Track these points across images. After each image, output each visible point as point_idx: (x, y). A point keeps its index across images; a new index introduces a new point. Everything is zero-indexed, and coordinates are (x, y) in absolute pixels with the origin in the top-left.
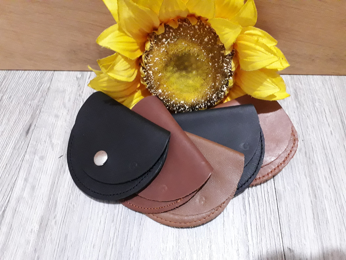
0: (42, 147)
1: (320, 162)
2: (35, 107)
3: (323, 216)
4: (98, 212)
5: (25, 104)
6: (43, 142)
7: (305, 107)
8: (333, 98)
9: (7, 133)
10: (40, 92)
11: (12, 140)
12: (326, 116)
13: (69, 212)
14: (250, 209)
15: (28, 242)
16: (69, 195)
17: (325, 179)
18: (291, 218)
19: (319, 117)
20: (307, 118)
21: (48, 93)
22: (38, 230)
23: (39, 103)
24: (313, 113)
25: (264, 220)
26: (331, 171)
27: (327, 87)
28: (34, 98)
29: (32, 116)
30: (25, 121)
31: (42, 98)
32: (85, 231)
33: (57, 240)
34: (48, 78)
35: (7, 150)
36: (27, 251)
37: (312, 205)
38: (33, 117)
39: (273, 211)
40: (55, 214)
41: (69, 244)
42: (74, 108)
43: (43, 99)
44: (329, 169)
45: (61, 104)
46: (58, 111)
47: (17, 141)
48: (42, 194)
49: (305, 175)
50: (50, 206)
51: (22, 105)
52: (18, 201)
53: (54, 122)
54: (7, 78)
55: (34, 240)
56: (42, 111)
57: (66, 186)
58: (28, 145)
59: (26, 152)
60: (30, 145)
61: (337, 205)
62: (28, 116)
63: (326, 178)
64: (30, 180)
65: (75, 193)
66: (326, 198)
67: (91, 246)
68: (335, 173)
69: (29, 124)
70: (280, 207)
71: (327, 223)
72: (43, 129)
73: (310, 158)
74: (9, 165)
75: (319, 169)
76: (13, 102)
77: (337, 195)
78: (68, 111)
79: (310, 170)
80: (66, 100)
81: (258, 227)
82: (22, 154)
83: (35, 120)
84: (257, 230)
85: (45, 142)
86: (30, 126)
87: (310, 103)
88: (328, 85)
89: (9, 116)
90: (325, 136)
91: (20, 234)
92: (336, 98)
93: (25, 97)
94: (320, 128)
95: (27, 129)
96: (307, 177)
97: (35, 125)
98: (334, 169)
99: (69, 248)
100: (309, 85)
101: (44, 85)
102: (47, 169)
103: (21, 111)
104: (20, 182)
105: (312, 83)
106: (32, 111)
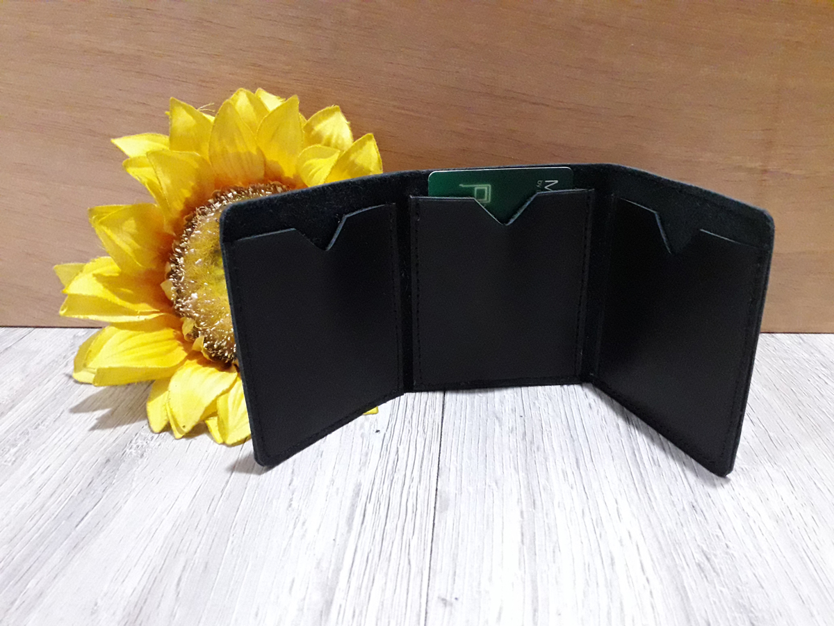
1: (557, 449)
3: (547, 538)
14: (363, 523)
17: (564, 475)
18: (463, 541)
25: (391, 543)
26: (581, 463)
37: (521, 519)
39: (421, 528)
44: (575, 460)
45: (18, 369)
49: (515, 468)
61: (587, 519)
63: (565, 473)
66: (559, 507)
68: (590, 465)
70: (440, 521)
71: (554, 552)
73: (532, 442)
75: (551, 459)
77: (588, 502)
79: (528, 461)
81: (373, 556)
84: (367, 561)
90: (575, 410)
94: (564, 399)
96: (520, 472)
98: (588, 459)
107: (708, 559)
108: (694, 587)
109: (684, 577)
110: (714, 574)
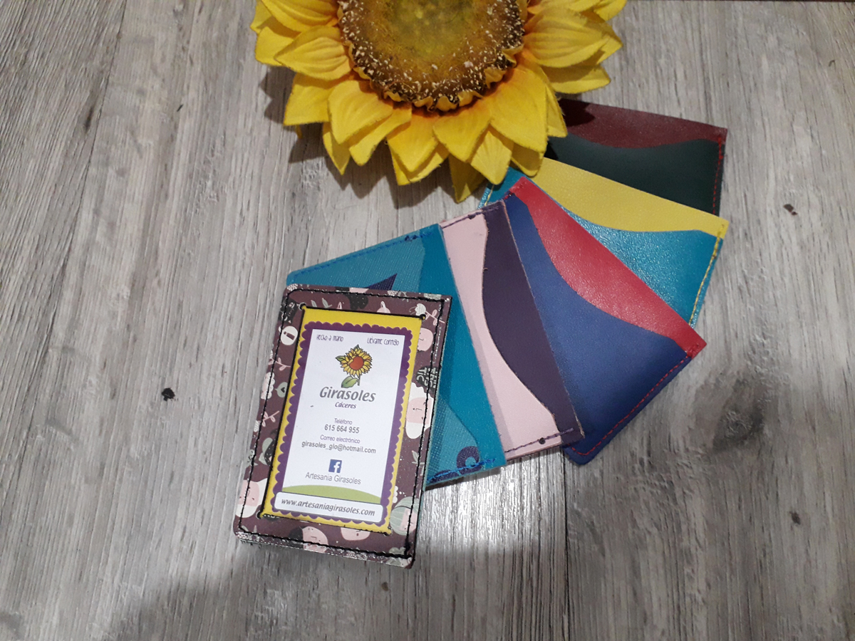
0: (119, 152)
2: (95, 73)
4: (235, 265)
5: (74, 68)
6: (120, 144)
7: (638, 66)
8: (697, 49)
9: (47, 126)
10: (101, 44)
11: (60, 140)
12: (676, 85)
13: (181, 266)
15: (114, 315)
16: (179, 237)
19: (661, 86)
20: (639, 89)
21: (118, 46)
22: (129, 294)
23: (103, 67)
24: (650, 79)
27: (688, 25)
28: (91, 57)
29: (92, 92)
30: (81, 103)
31: (108, 56)
32: (214, 296)
33: (164, 311)
34: (115, 14)
35: (53, 159)
36: (114, 329)
38: (94, 96)
40: (156, 269)
41: (187, 317)
42: (174, 74)
43: (109, 58)
45: (148, 69)
46: (143, 82)
47: (69, 142)
48: (129, 236)
50: (147, 255)
51: (69, 71)
52: (87, 248)
53: (137, 105)
54: (30, 13)
55: (124, 311)
56: (110, 82)
57: (172, 222)
58: (93, 148)
59: (90, 162)
60: (95, 149)
62: (84, 93)
64: (105, 211)
65: (190, 233)
67: (226, 319)
69: (89, 108)
72: (118, 117)
74: (62, 186)
76: (51, 65)
78: (163, 80)
80: (157, 60)
82: (82, 166)
83: (100, 99)
85: (124, 142)
86: (91, 112)
87: (649, 57)
88: (691, 21)
89: (46, 93)
91: (98, 303)
92: (704, 48)
93: (73, 54)
95: (86, 119)
97: (101, 111)
99: (187, 322)
100: (653, 23)
101: (108, 29)
102: (133, 191)
103: (69, 83)
104: (86, 217)
105: (660, 16)
106: (91, 83)
107: (747, 283)
108: (733, 307)
109: (728, 299)
110: (748, 295)
